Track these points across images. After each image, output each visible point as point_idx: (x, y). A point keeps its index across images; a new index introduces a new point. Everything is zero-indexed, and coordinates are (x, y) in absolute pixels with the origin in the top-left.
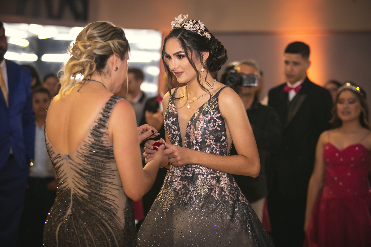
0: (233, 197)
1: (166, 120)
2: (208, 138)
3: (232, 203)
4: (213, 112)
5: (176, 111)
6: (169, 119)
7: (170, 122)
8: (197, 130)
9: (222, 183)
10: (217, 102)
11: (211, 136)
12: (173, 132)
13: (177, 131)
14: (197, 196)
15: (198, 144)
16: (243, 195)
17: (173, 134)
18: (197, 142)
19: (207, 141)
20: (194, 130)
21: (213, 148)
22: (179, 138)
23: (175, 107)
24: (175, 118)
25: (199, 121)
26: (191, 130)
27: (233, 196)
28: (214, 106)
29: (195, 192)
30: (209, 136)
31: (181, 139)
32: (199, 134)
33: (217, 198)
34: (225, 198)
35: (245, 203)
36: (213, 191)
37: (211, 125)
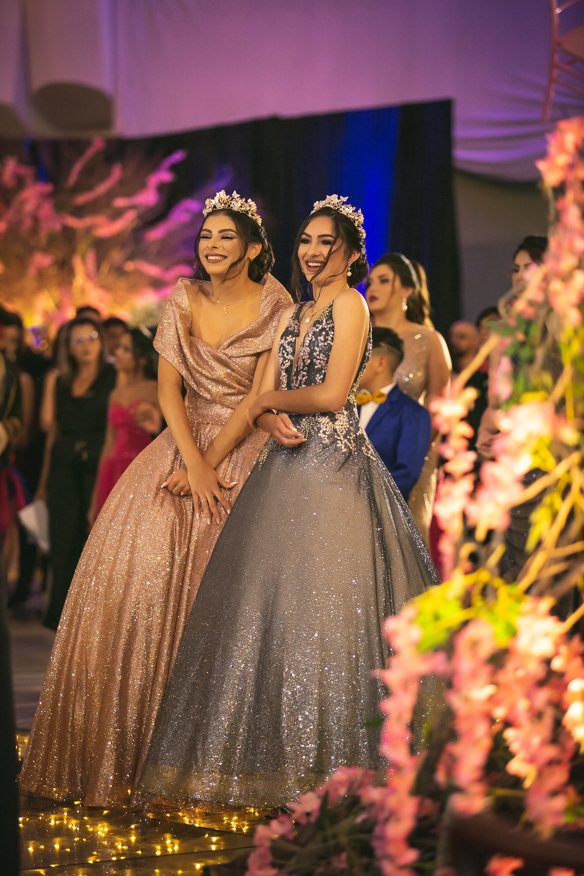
0: (350, 445)
2: (318, 357)
4: (327, 321)
6: (286, 338)
7: (286, 342)
8: (305, 347)
9: (337, 423)
10: (333, 307)
11: (321, 355)
12: (285, 355)
13: (291, 354)
15: (305, 369)
16: (370, 447)
17: (285, 358)
18: (304, 365)
19: (317, 362)
22: (290, 364)
23: (299, 324)
24: (294, 338)
25: (308, 334)
27: (350, 443)
30: (319, 355)
31: (291, 366)
32: (306, 351)
33: (327, 441)
34: (337, 444)
35: (369, 458)
36: (321, 432)
37: (322, 338)
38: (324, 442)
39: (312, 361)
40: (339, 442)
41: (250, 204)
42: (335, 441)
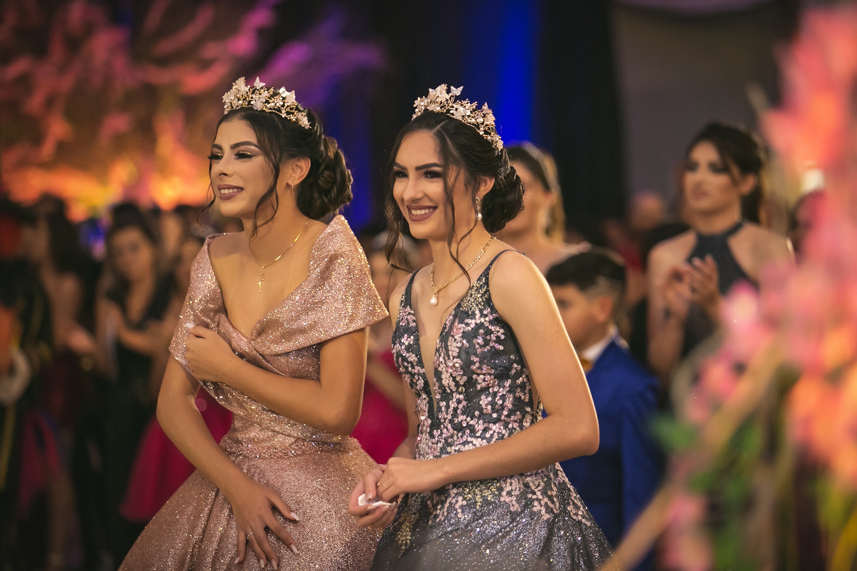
0: (552, 506)
1: (395, 344)
2: (479, 371)
3: (548, 519)
4: (481, 311)
5: (414, 321)
6: (400, 341)
8: (451, 358)
10: (488, 286)
11: (485, 367)
14: (465, 506)
15: (460, 389)
16: (579, 504)
17: (410, 373)
18: (457, 385)
19: (478, 379)
20: (446, 358)
21: (495, 394)
22: (422, 381)
23: (413, 312)
24: (412, 337)
25: (453, 336)
26: (441, 359)
27: (553, 502)
28: (481, 297)
29: (460, 498)
30: (480, 368)
31: (426, 383)
32: (457, 365)
33: (516, 507)
34: (533, 506)
35: (580, 522)
36: (504, 493)
37: (480, 341)
38: (512, 509)
39: (470, 379)
40: (536, 503)
41: (284, 96)
42: (529, 504)
